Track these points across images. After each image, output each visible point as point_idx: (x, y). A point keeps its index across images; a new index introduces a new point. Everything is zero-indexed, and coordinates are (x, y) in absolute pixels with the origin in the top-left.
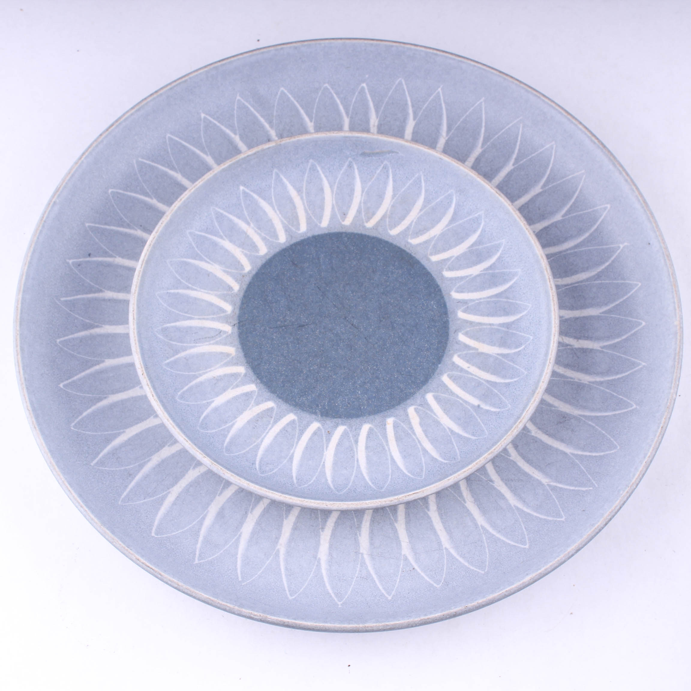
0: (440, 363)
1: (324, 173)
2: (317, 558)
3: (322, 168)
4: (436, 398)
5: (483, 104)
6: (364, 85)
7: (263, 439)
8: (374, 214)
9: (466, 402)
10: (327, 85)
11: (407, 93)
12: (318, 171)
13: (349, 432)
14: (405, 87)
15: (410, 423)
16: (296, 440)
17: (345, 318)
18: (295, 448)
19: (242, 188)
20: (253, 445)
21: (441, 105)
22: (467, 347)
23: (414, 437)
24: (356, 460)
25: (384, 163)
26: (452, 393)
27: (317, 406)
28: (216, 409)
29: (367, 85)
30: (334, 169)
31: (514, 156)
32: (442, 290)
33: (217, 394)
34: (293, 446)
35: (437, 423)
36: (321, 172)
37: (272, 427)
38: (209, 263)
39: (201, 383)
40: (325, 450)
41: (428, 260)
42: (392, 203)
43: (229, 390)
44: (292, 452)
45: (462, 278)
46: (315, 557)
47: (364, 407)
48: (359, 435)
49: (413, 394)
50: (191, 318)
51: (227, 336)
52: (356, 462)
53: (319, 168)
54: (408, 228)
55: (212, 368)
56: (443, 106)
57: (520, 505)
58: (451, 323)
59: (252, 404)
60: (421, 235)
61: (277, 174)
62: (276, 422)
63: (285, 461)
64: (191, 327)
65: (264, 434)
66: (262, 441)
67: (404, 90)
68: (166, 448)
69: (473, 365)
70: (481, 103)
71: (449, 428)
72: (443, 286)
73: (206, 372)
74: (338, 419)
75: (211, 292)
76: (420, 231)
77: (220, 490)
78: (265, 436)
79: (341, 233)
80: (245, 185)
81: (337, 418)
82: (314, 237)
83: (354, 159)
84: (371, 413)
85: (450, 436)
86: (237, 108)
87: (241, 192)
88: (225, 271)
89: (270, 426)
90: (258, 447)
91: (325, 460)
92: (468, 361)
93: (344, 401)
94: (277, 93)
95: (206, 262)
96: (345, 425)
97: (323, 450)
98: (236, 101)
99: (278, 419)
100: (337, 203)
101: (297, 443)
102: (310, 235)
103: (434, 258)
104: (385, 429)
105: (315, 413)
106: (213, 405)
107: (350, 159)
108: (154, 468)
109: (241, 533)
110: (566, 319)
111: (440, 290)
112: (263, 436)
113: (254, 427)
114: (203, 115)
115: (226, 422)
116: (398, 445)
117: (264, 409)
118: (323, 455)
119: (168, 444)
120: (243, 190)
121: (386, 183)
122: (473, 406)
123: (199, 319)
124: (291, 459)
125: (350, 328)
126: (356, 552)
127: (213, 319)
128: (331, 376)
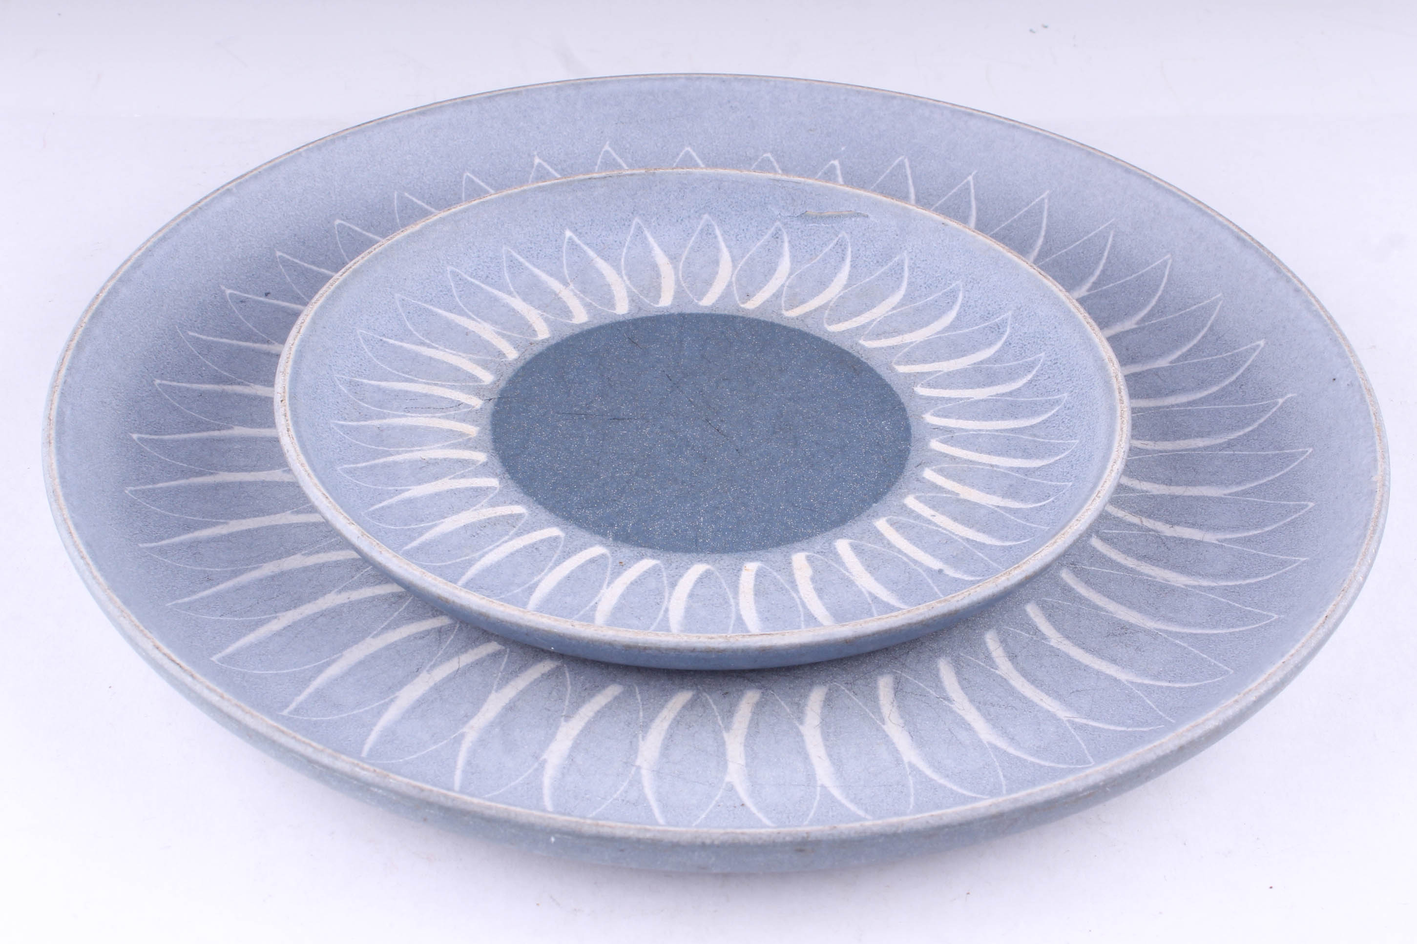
0: (876, 502)
1: (725, 240)
2: (541, 759)
3: (725, 233)
4: (855, 548)
5: (1046, 201)
6: (836, 163)
7: (487, 553)
8: (803, 302)
9: (915, 562)
10: (769, 155)
11: (910, 182)
12: (716, 237)
13: (663, 569)
14: (909, 171)
15: (791, 574)
16: (551, 564)
17: (707, 420)
18: (546, 574)
19: (568, 234)
20: (463, 559)
21: (969, 202)
22: (935, 487)
23: (794, 595)
24: (663, 608)
25: (840, 236)
26: (890, 545)
27: (612, 525)
28: (410, 501)
29: (841, 164)
30: (745, 237)
31: (1093, 279)
32: (908, 409)
33: (420, 482)
34: (542, 570)
35: (849, 582)
36: (720, 238)
37: (511, 539)
38: (474, 319)
39: (395, 463)
40: (605, 586)
41: (892, 370)
42: (842, 294)
43: (446, 479)
44: (536, 579)
45: (950, 400)
46: (536, 757)
47: (704, 541)
48: (681, 576)
49: (810, 536)
50: (412, 381)
51: (470, 411)
52: (662, 612)
53: (718, 232)
54: (863, 327)
55: (424, 448)
56: (973, 204)
57: (1002, 744)
58: (912, 453)
59: (482, 503)
60: (886, 337)
61: (639, 228)
62: (518, 534)
63: (519, 590)
64: (407, 392)
65: (491, 547)
66: (482, 556)
67: (906, 176)
68: (298, 556)
69: (943, 513)
70: (1043, 199)
71: (870, 593)
72: (911, 407)
73: (412, 451)
74: (646, 549)
75: (464, 355)
76: (885, 332)
77: (379, 629)
78: (491, 550)
79: (734, 317)
80: (575, 231)
81: (644, 547)
82: (682, 316)
83: (785, 224)
84: (713, 551)
85: (869, 604)
86: (601, 162)
87: (566, 240)
88: (499, 333)
89: (507, 538)
90: (470, 563)
91: (600, 600)
92: (933, 507)
93: (666, 526)
94: (678, 154)
95: (469, 317)
96: (659, 559)
97: (601, 587)
98: (602, 153)
99: (525, 531)
100: (738, 280)
101: (552, 569)
102: (675, 311)
103: (902, 369)
104: (738, 576)
105: (604, 535)
106: (406, 495)
107: (778, 223)
108: (261, 580)
109: (396, 697)
110: (1152, 495)
111: (904, 410)
112: (486, 550)
113: (474, 534)
114: (537, 161)
115: (422, 521)
116: (756, 602)
117: (503, 514)
118: (598, 592)
119: (303, 552)
120: (570, 238)
121: (837, 269)
122: (929, 570)
123: (425, 383)
124: (531, 589)
125: (712, 434)
126: (626, 763)
127: (452, 387)
128: (653, 490)
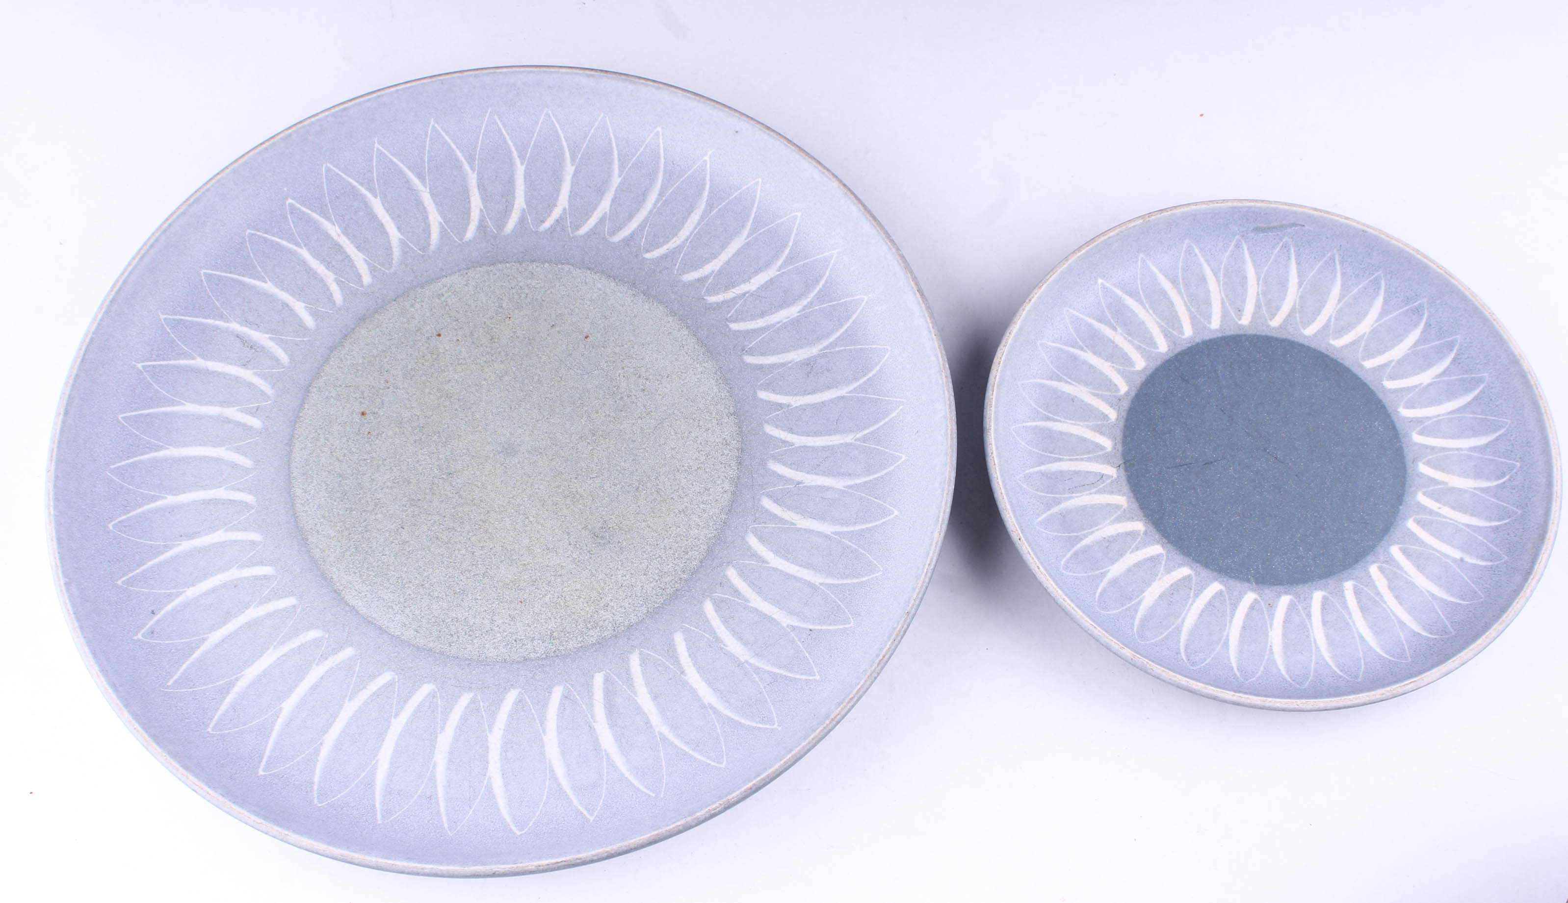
0: (1401, 505)
1: (1203, 256)
3: (1201, 250)
4: (1404, 551)
7: (1184, 618)
8: (1278, 309)
9: (1445, 555)
12: (1196, 255)
13: (1297, 603)
15: (1375, 587)
16: (1228, 618)
17: (1265, 450)
18: (1230, 628)
19: (1100, 281)
20: (1173, 627)
22: (1433, 481)
23: (1385, 606)
24: (1312, 640)
25: (1284, 240)
26: (1423, 544)
27: (1248, 569)
28: (1114, 582)
30: (1216, 251)
32: (1386, 405)
33: (1113, 561)
34: (1226, 625)
35: (1412, 585)
36: (1199, 255)
37: (1194, 601)
38: (1070, 384)
39: (1089, 547)
40: (1269, 630)
41: (1361, 366)
42: (1300, 293)
43: (1128, 555)
44: (1225, 634)
45: (1409, 389)
47: (1311, 569)
48: (1310, 606)
49: (1373, 547)
50: (1059, 460)
51: (1112, 482)
52: (1313, 644)
53: (1197, 251)
54: (1326, 326)
55: (1099, 527)
58: (1406, 450)
59: (1161, 571)
60: (1346, 333)
61: (1143, 261)
62: (1197, 595)
63: (1219, 647)
64: (1061, 472)
65: (1185, 612)
66: (1183, 622)
69: (1444, 505)
71: (1428, 591)
72: (1387, 400)
73: (1093, 532)
74: (1279, 586)
75: (1081, 423)
76: (1343, 328)
78: (1186, 615)
79: (1240, 336)
80: (1103, 277)
81: (1277, 585)
82: (1204, 343)
83: (1243, 236)
84: (1321, 576)
85: (1431, 602)
87: (1100, 287)
88: (1094, 394)
89: (1191, 600)
90: (1179, 630)
91: (1271, 643)
92: (1437, 500)
93: (1283, 561)
95: (1067, 382)
96: (1290, 594)
97: (1267, 630)
99: (1199, 590)
100: (1227, 296)
101: (1231, 622)
102: (1198, 340)
103: (1369, 364)
104: (1343, 597)
105: (1248, 580)
106: (1109, 576)
107: (1237, 237)
111: (1384, 407)
112: (1183, 615)
113: (1170, 603)
115: (1131, 599)
116: (1365, 618)
117: (1179, 578)
118: (1267, 636)
120: (1102, 284)
121: (1287, 267)
122: (1454, 560)
123: (1071, 460)
124: (1226, 643)
125: (1274, 463)
127: (1089, 460)
128: (1260, 529)
